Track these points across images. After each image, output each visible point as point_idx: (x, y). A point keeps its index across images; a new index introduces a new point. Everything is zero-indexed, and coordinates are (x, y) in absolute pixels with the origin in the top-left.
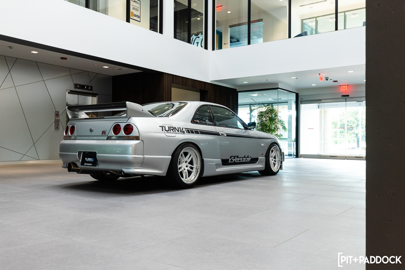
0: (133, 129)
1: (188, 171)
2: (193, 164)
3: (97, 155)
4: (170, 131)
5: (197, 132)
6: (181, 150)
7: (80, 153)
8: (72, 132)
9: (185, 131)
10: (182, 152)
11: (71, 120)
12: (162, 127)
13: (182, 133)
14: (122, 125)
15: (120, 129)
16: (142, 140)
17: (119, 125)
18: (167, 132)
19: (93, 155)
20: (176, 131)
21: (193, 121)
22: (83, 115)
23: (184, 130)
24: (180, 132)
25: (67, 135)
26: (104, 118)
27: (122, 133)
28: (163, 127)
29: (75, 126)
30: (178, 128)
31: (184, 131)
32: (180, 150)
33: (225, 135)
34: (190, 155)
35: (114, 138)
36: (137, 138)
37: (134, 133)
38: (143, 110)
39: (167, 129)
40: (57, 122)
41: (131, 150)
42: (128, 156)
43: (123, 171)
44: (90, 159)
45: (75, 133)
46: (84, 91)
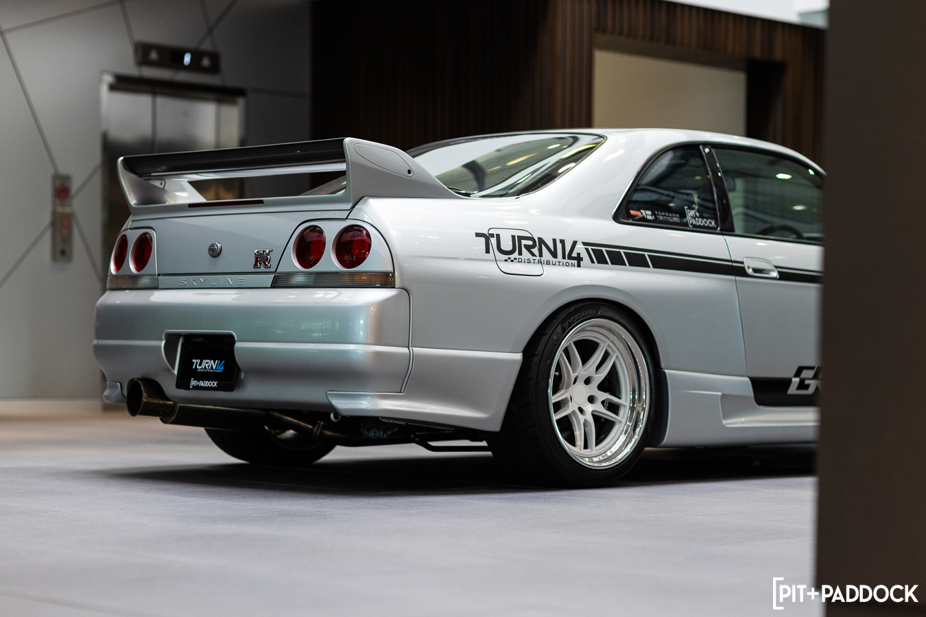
0: (370, 245)
1: (596, 418)
2: (620, 392)
3: (238, 345)
4: (520, 253)
5: (637, 259)
6: (565, 332)
7: (172, 340)
8: (141, 262)
9: (584, 255)
10: (568, 341)
11: (138, 212)
12: (487, 238)
13: (570, 261)
14: (331, 231)
15: (321, 245)
16: (406, 286)
17: (320, 231)
18: (506, 257)
19: (221, 346)
20: (547, 255)
21: (623, 214)
22: (182, 191)
23: (580, 248)
24: (564, 257)
25: (122, 272)
26: (261, 202)
27: (330, 261)
28: (492, 235)
29: (154, 235)
30: (554, 241)
31: (579, 254)
32: (559, 329)
33: (775, 274)
34: (606, 355)
35: (299, 279)
36: (385, 280)
37: (375, 261)
38: (409, 172)
39: (507, 245)
40: (62, 226)
41: (362, 325)
42: (351, 347)
43: (332, 409)
44: (209, 364)
45: (154, 264)
46: (182, 77)
